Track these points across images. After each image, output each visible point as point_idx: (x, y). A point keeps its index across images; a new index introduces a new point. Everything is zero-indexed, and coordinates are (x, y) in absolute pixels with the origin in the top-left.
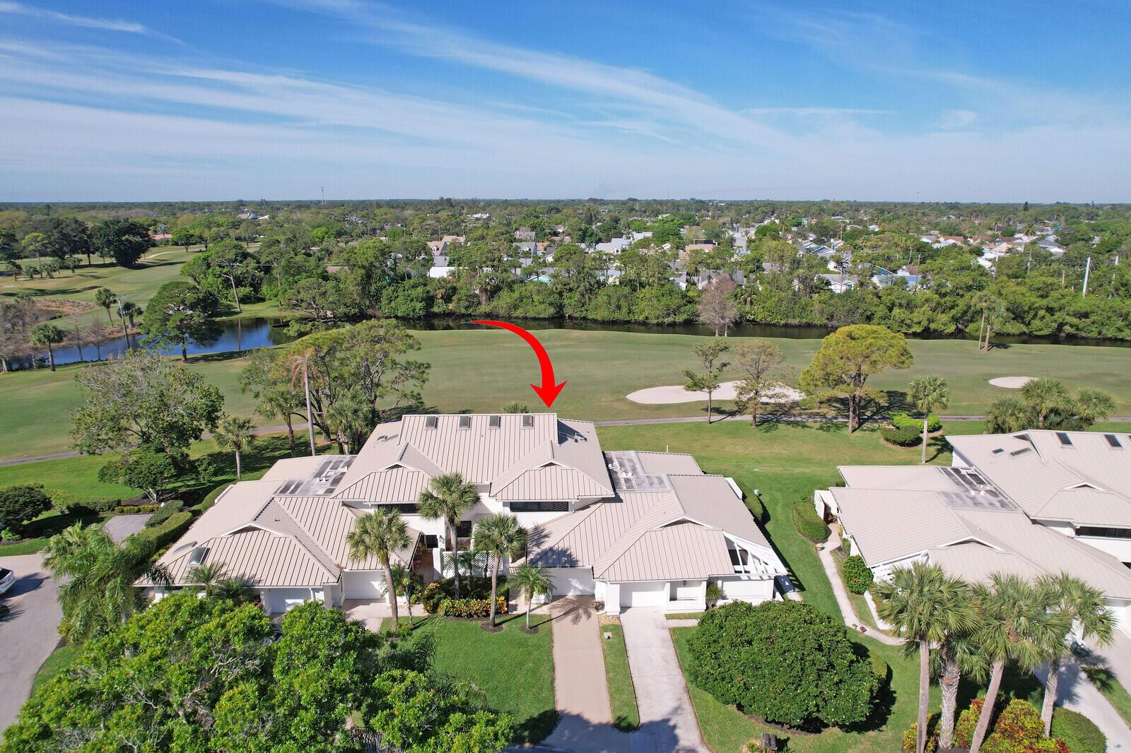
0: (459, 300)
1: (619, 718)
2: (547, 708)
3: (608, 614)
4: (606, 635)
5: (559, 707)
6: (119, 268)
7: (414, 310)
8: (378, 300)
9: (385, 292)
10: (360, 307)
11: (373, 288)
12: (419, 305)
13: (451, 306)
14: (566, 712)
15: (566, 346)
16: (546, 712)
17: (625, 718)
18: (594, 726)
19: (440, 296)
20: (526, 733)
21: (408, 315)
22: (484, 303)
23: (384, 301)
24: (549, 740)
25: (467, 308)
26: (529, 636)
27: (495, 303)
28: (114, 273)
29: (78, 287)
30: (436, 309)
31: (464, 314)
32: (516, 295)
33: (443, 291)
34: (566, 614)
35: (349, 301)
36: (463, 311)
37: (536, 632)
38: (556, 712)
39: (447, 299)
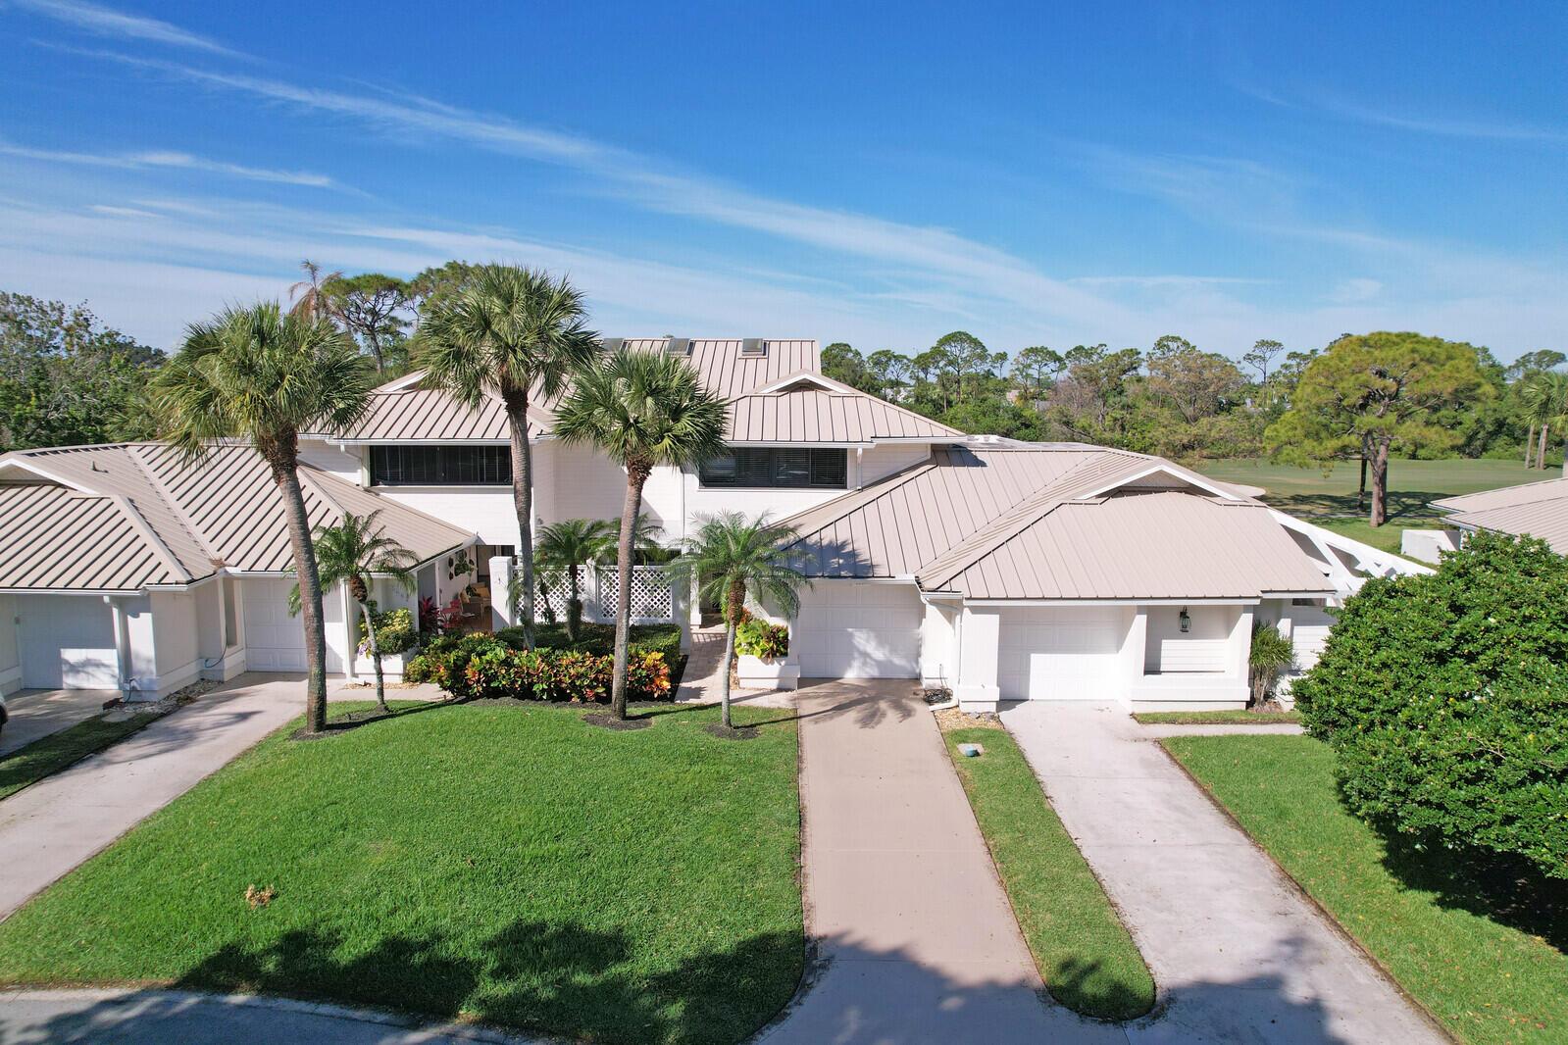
1: (1067, 966)
2: (770, 928)
3: (964, 708)
4: (966, 748)
5: (820, 925)
14: (848, 940)
16: (767, 938)
17: (1093, 968)
18: (967, 992)
26: (726, 742)
34: (839, 710)
37: (749, 738)
38: (807, 940)
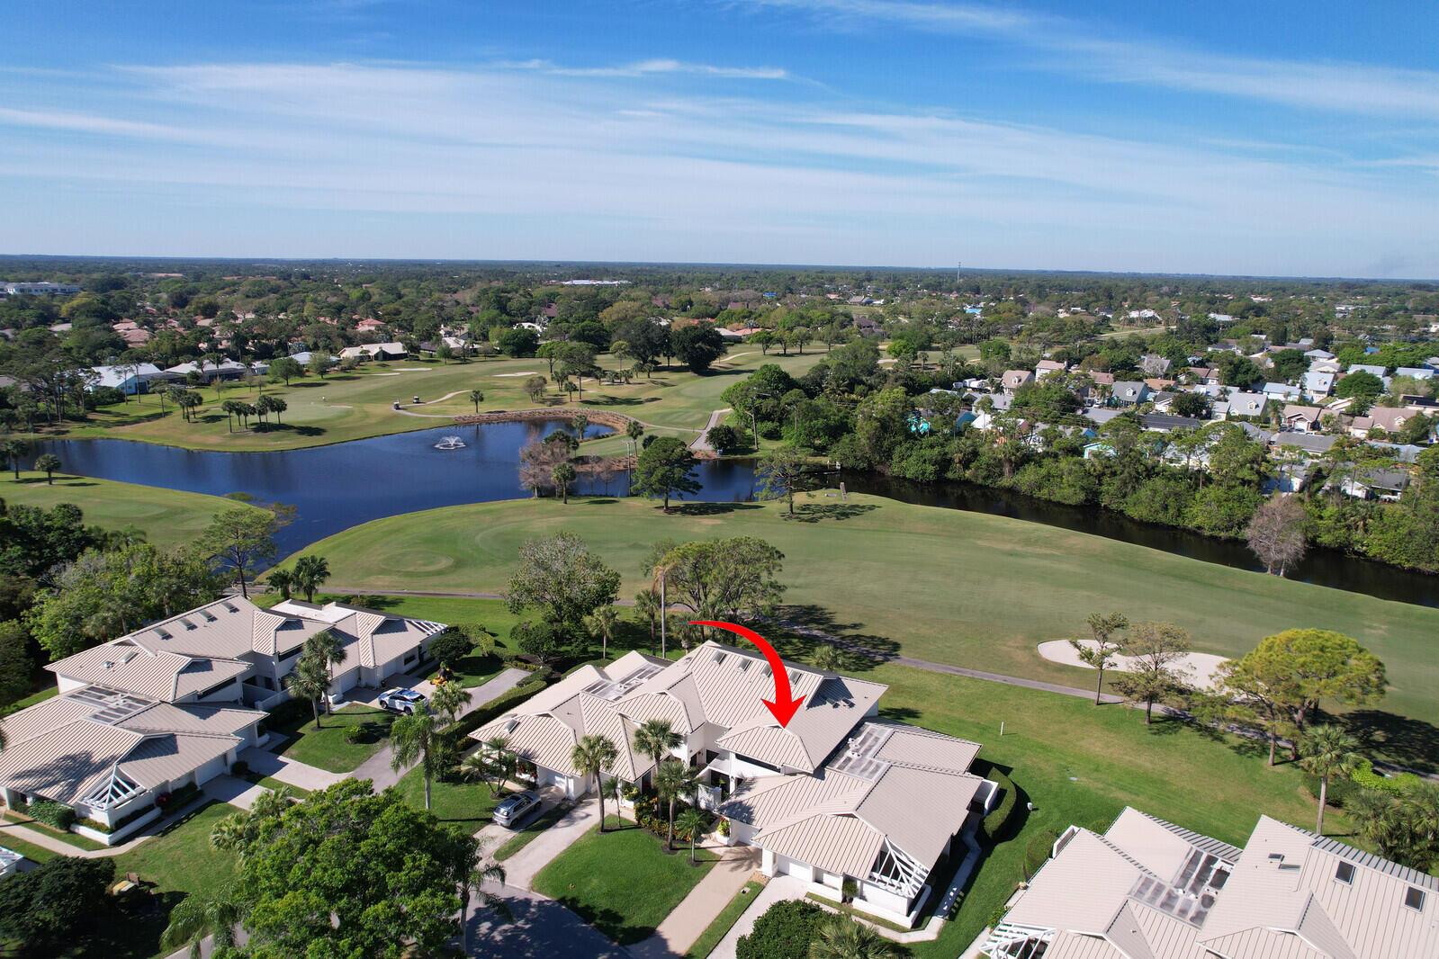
0: (977, 468)
1: (690, 954)
2: (651, 925)
3: (761, 874)
4: (747, 890)
5: (659, 929)
6: (690, 374)
7: (923, 474)
8: (889, 457)
9: (898, 449)
10: (870, 462)
11: (886, 443)
12: (930, 468)
13: (968, 474)
14: (661, 935)
15: (1046, 556)
16: (648, 928)
18: (668, 953)
19: (957, 460)
20: (621, 936)
21: (917, 478)
22: (1007, 474)
23: (896, 458)
24: (633, 947)
25: (985, 478)
26: (688, 866)
27: (1019, 477)
28: (682, 380)
29: (643, 397)
30: (950, 475)
31: (981, 485)
32: (1043, 471)
33: (961, 455)
34: (734, 860)
35: (859, 454)
36: (980, 481)
37: (697, 866)
38: (654, 931)
39: (966, 464)
